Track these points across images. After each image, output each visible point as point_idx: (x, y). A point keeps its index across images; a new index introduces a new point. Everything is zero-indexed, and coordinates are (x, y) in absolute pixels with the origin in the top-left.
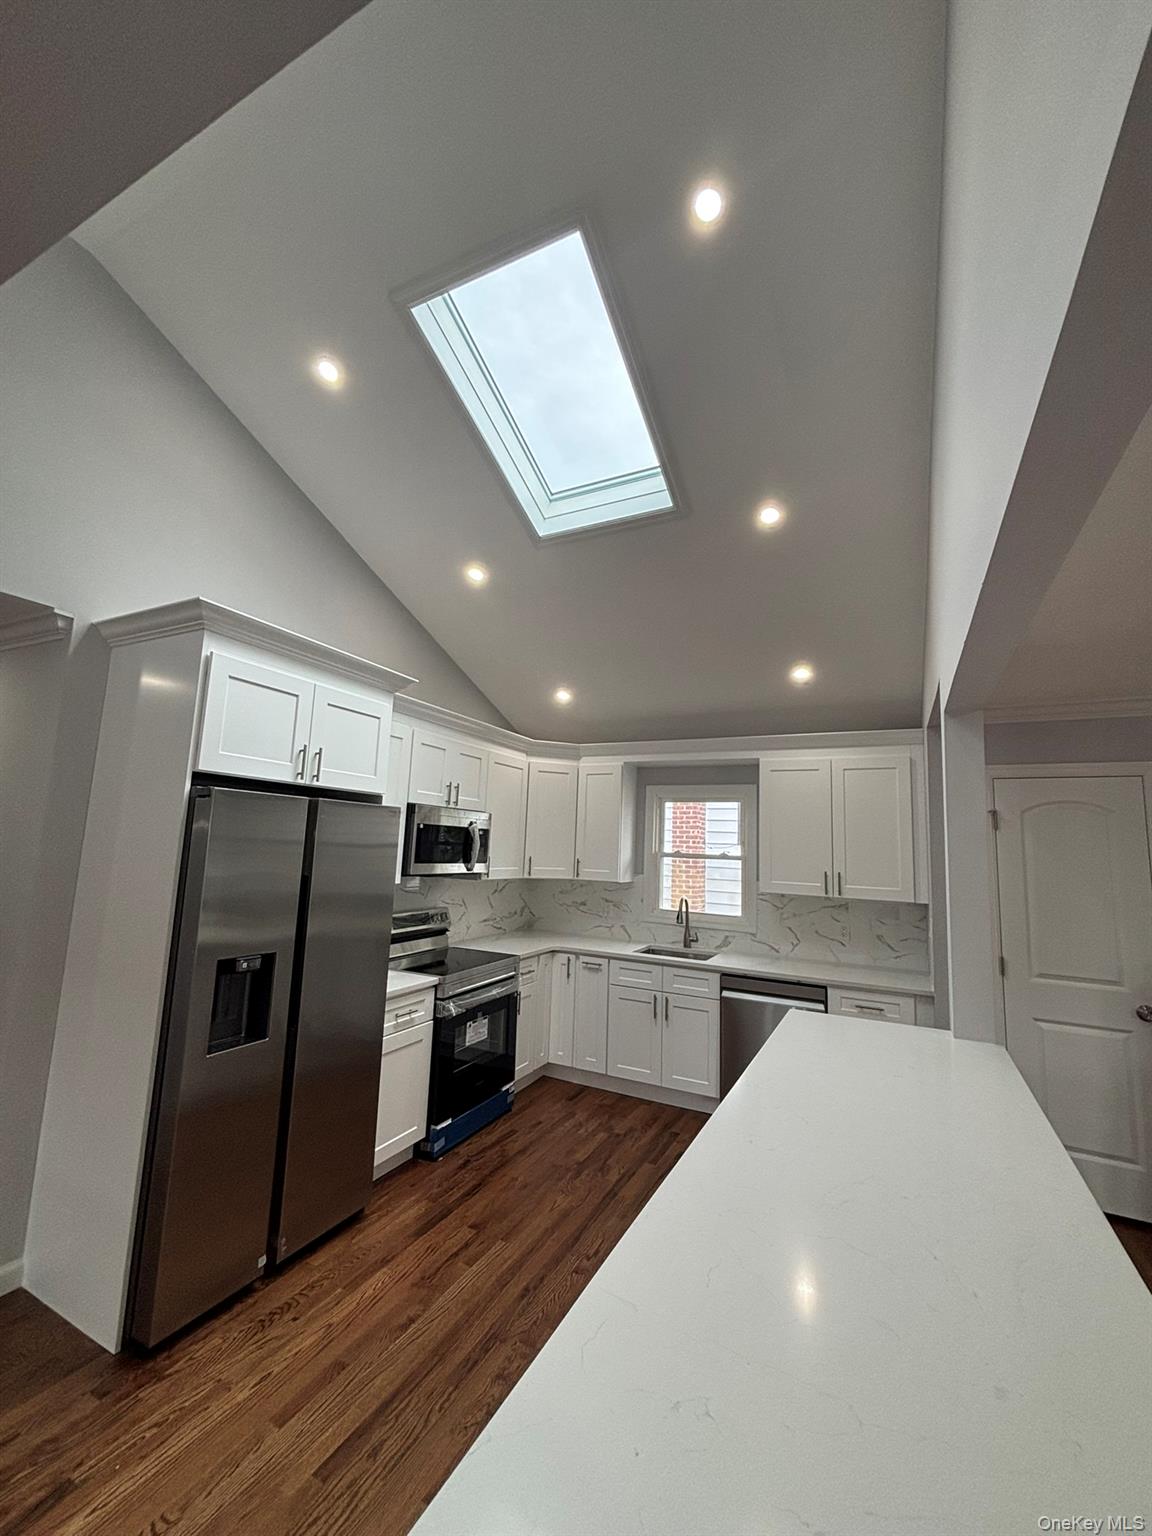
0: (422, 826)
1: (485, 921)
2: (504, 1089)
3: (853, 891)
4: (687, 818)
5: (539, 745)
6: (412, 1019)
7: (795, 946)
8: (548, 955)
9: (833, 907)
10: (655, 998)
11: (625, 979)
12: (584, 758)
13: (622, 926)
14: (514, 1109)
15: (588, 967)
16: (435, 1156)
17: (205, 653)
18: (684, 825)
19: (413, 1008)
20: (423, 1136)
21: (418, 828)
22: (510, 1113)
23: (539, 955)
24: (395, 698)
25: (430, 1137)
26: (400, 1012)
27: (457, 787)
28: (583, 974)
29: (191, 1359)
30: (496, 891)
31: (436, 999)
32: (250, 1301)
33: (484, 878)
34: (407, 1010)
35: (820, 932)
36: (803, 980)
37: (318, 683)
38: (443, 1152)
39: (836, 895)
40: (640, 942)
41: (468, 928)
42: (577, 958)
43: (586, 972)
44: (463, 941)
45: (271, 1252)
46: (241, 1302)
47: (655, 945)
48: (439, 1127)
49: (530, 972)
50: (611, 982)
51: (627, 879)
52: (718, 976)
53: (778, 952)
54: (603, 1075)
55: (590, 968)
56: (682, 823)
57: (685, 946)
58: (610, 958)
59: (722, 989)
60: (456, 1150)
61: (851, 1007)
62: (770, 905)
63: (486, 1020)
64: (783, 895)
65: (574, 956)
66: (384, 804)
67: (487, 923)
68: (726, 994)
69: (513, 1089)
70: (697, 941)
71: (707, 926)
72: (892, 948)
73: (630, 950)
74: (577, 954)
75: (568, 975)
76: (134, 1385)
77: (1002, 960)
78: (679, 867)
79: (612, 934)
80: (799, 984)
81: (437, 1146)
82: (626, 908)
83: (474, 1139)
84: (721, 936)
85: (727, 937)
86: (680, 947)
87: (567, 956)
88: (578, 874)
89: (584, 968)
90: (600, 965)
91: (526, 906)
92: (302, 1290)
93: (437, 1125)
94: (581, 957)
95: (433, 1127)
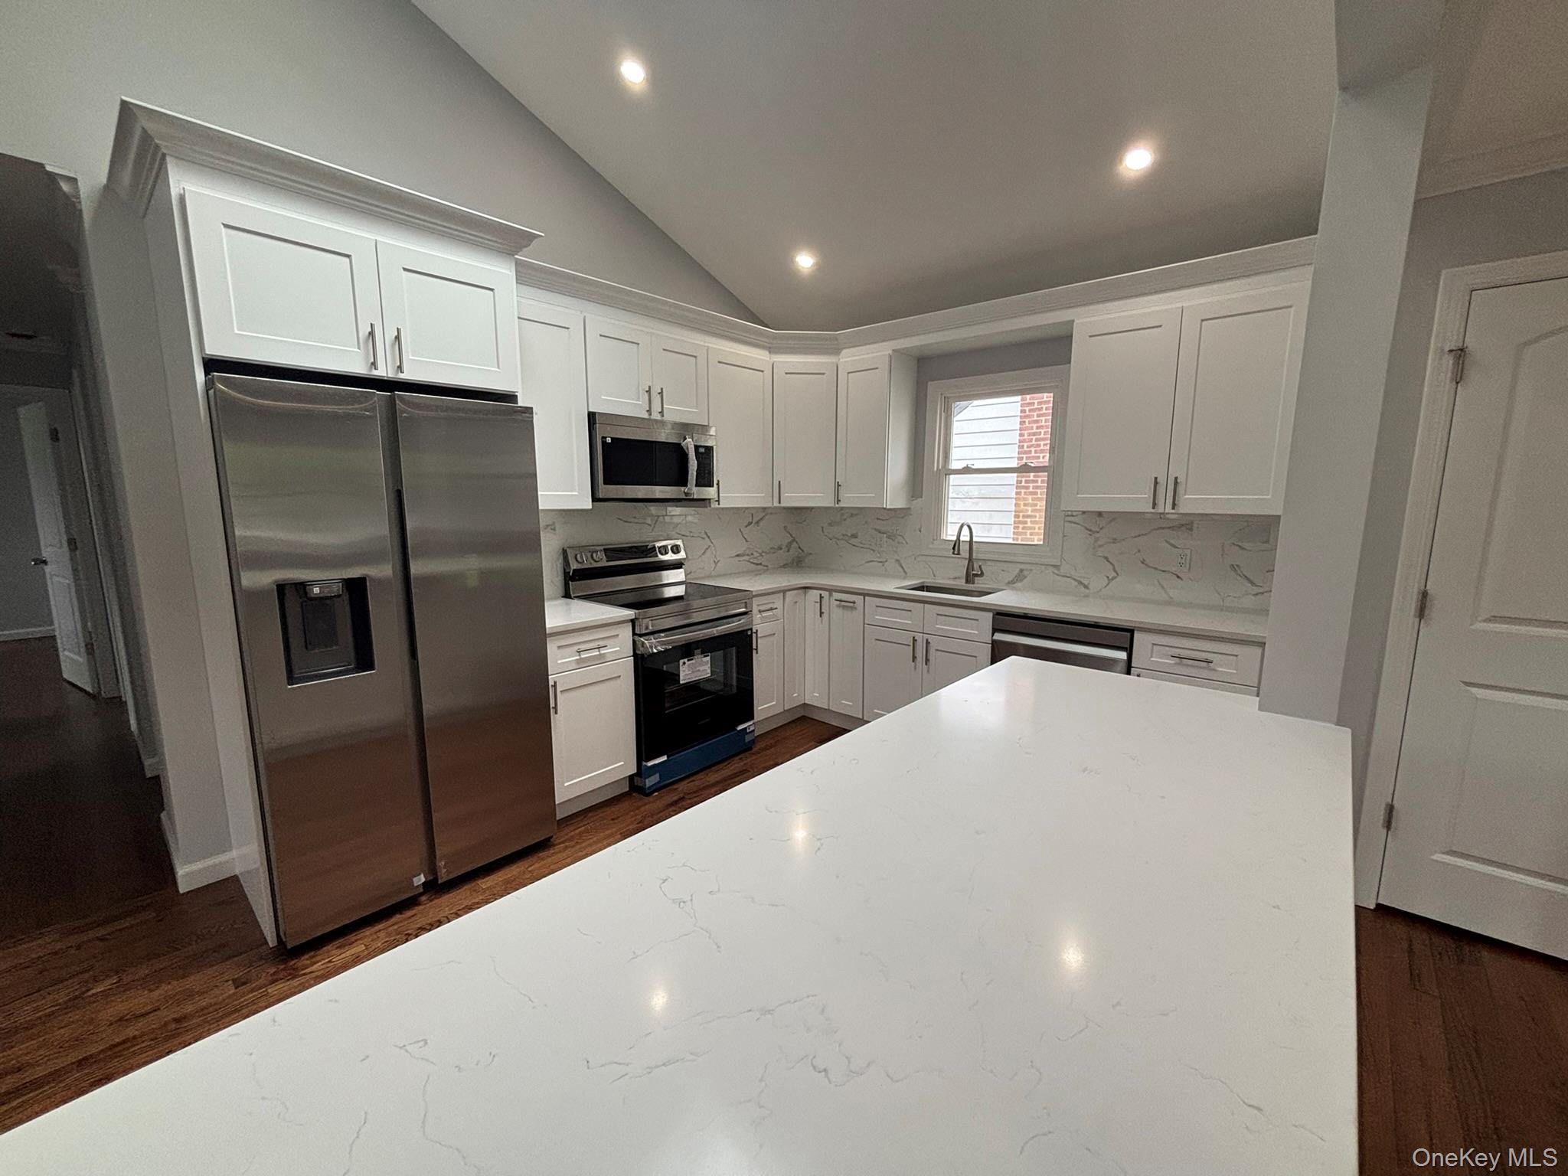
0: (609, 440)
1: (738, 556)
2: (740, 728)
3: (1193, 502)
4: (1037, 440)
5: (783, 337)
6: (601, 656)
7: (1110, 580)
8: (800, 591)
9: (1169, 528)
10: (914, 640)
11: (881, 617)
12: (844, 351)
13: (897, 560)
14: (755, 750)
15: (842, 604)
16: (647, 791)
17: (174, 192)
18: (1033, 449)
19: (601, 643)
20: (634, 770)
21: (604, 443)
22: (750, 752)
23: (784, 592)
24: (518, 263)
25: (641, 772)
26: (582, 647)
27: (661, 393)
28: (837, 613)
29: (330, 962)
30: (750, 523)
31: (634, 634)
32: (409, 913)
33: (714, 505)
34: (595, 644)
35: (1147, 561)
36: (1102, 621)
37: (379, 239)
38: (658, 788)
39: (1169, 509)
40: (913, 577)
41: (716, 563)
42: (831, 595)
43: (840, 611)
44: (709, 577)
45: (432, 870)
46: (401, 914)
47: (929, 581)
48: (650, 764)
49: (772, 609)
50: (866, 622)
51: (900, 504)
52: (990, 615)
53: (1086, 587)
54: (859, 719)
55: (844, 606)
56: (1031, 446)
57: (967, 582)
58: (865, 594)
59: (995, 630)
60: (675, 787)
61: (1166, 656)
62: (1083, 528)
63: (708, 658)
64: (1100, 514)
65: (827, 593)
66: (520, 404)
67: (741, 559)
68: (998, 636)
69: (752, 728)
70: (982, 574)
71: (996, 557)
72: (1252, 583)
73: (891, 586)
74: (831, 590)
75: (821, 613)
76: (270, 978)
77: (1424, 595)
78: (1025, 499)
79: (886, 570)
80: (1096, 626)
81: (650, 782)
82: (902, 540)
83: (701, 775)
84: (1014, 570)
85: (1022, 571)
86: (961, 583)
87: (818, 592)
88: (839, 501)
89: (838, 606)
90: (854, 603)
91: (794, 540)
92: (459, 910)
93: (647, 761)
94: (834, 593)
95: (644, 763)
